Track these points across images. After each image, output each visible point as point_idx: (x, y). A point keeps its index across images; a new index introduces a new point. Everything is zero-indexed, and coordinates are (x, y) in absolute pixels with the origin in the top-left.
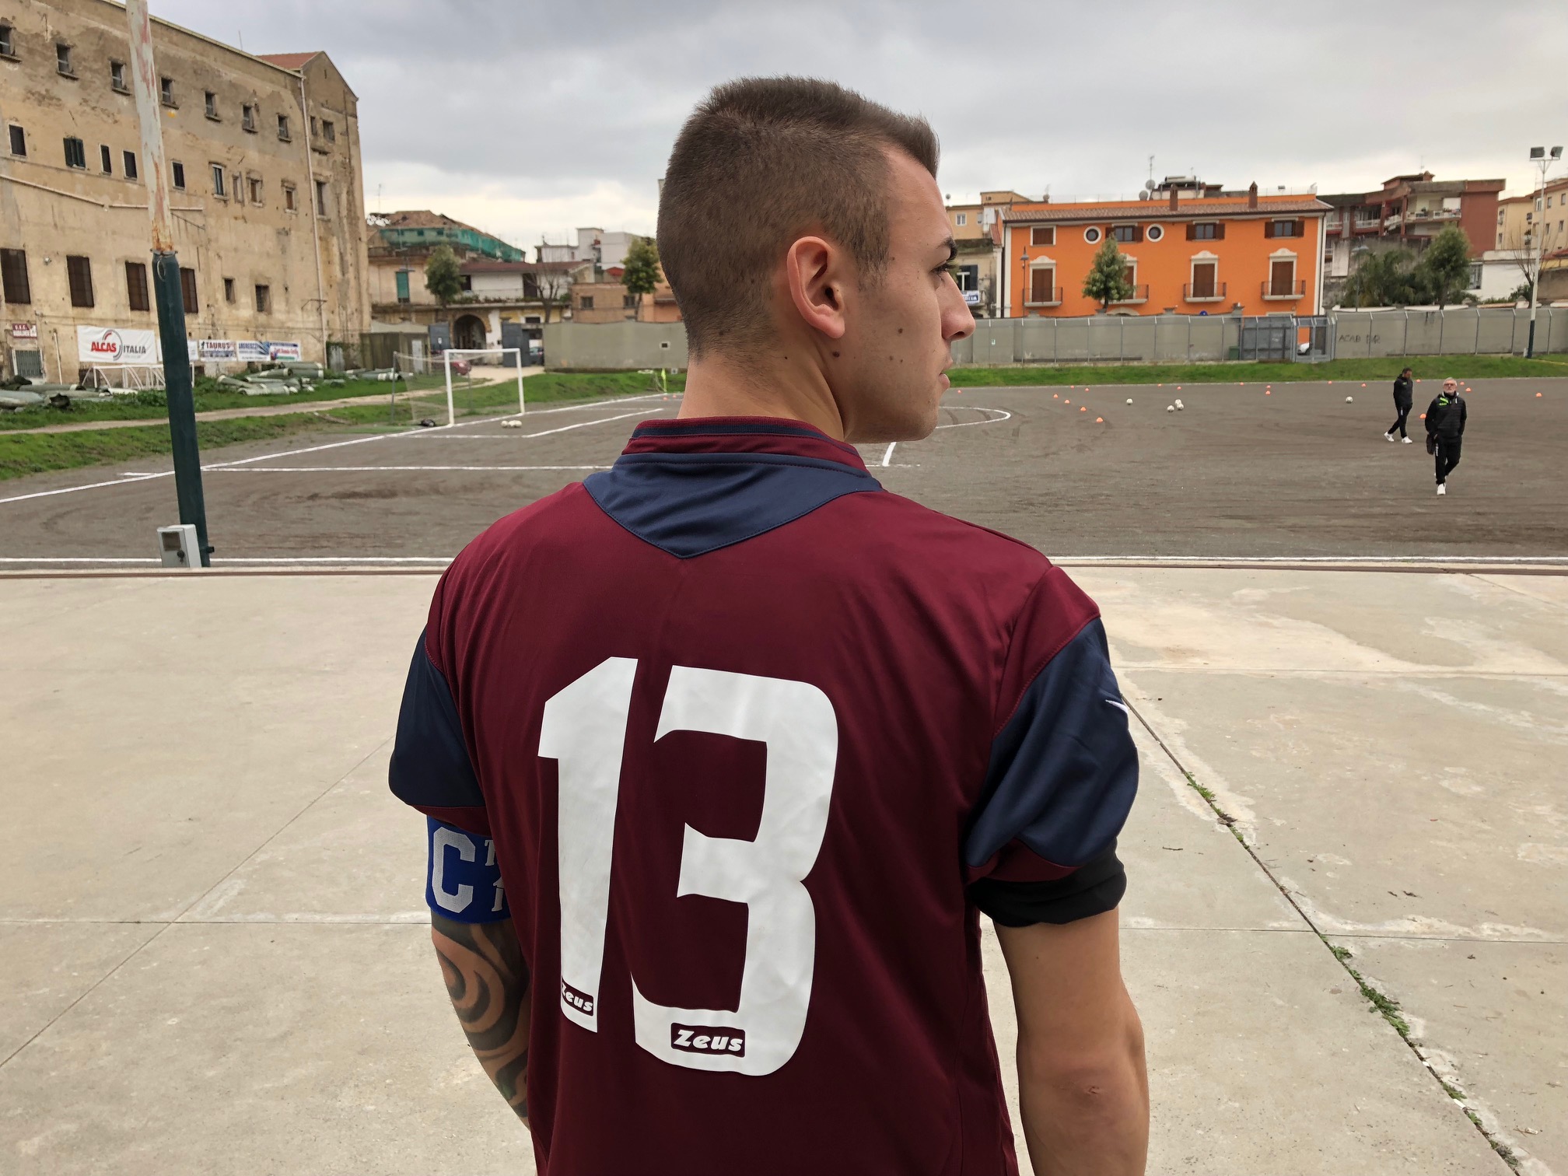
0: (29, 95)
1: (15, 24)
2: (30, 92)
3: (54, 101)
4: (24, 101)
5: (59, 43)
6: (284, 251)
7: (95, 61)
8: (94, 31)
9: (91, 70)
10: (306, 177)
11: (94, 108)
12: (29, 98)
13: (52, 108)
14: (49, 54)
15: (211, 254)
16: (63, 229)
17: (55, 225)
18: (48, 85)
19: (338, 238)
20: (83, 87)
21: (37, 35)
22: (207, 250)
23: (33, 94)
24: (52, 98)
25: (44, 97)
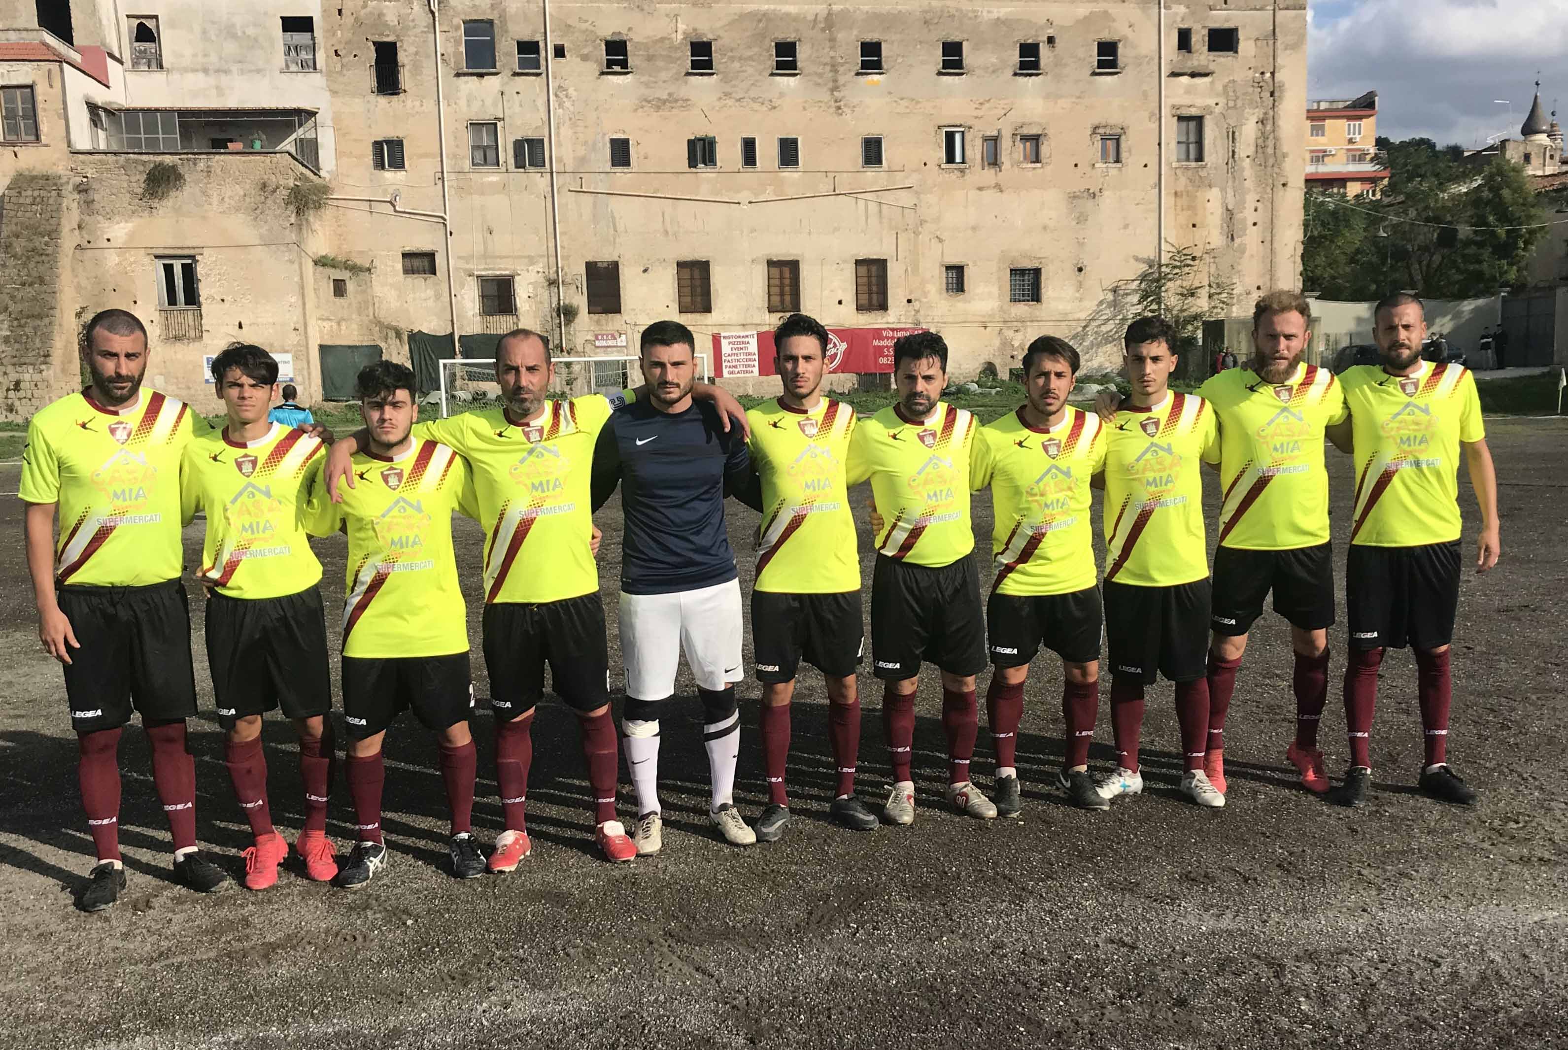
0: (644, 103)
1: (631, 35)
2: (646, 100)
3: (680, 103)
4: (636, 110)
5: (694, 40)
6: (1081, 219)
7: (749, 47)
8: (751, 15)
9: (740, 58)
10: (1152, 114)
11: (739, 100)
12: (642, 107)
13: (675, 111)
14: (679, 54)
15: (924, 238)
16: (675, 235)
17: (666, 233)
18: (672, 89)
19: (1223, 190)
20: (726, 80)
21: (662, 40)
22: (917, 233)
23: (649, 102)
24: (676, 101)
25: (664, 102)
